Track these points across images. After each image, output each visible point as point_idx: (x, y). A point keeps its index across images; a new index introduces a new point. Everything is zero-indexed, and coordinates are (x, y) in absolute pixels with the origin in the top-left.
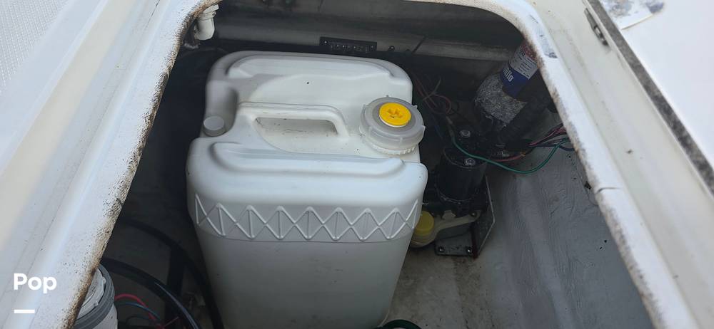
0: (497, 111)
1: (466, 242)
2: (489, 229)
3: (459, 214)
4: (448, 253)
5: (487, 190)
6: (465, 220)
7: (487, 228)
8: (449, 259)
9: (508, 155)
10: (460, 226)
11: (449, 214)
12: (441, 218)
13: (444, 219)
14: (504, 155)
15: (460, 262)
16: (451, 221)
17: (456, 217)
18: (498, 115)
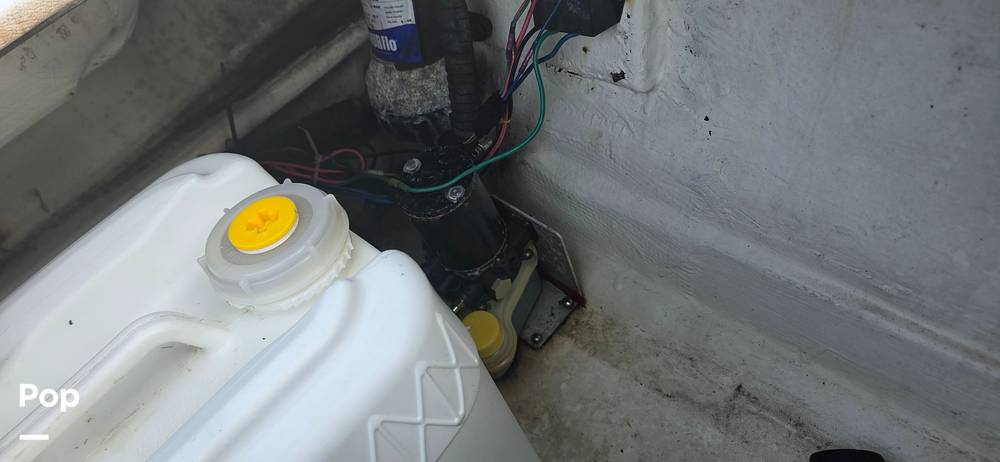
0: (420, 103)
1: (553, 297)
2: (563, 252)
3: (512, 273)
4: (549, 334)
5: (512, 211)
6: (527, 271)
7: (560, 254)
8: (559, 340)
9: (491, 142)
10: (527, 286)
11: (501, 286)
12: (497, 300)
13: (500, 300)
14: (486, 147)
15: (573, 328)
16: (512, 291)
17: (512, 281)
18: (427, 106)
